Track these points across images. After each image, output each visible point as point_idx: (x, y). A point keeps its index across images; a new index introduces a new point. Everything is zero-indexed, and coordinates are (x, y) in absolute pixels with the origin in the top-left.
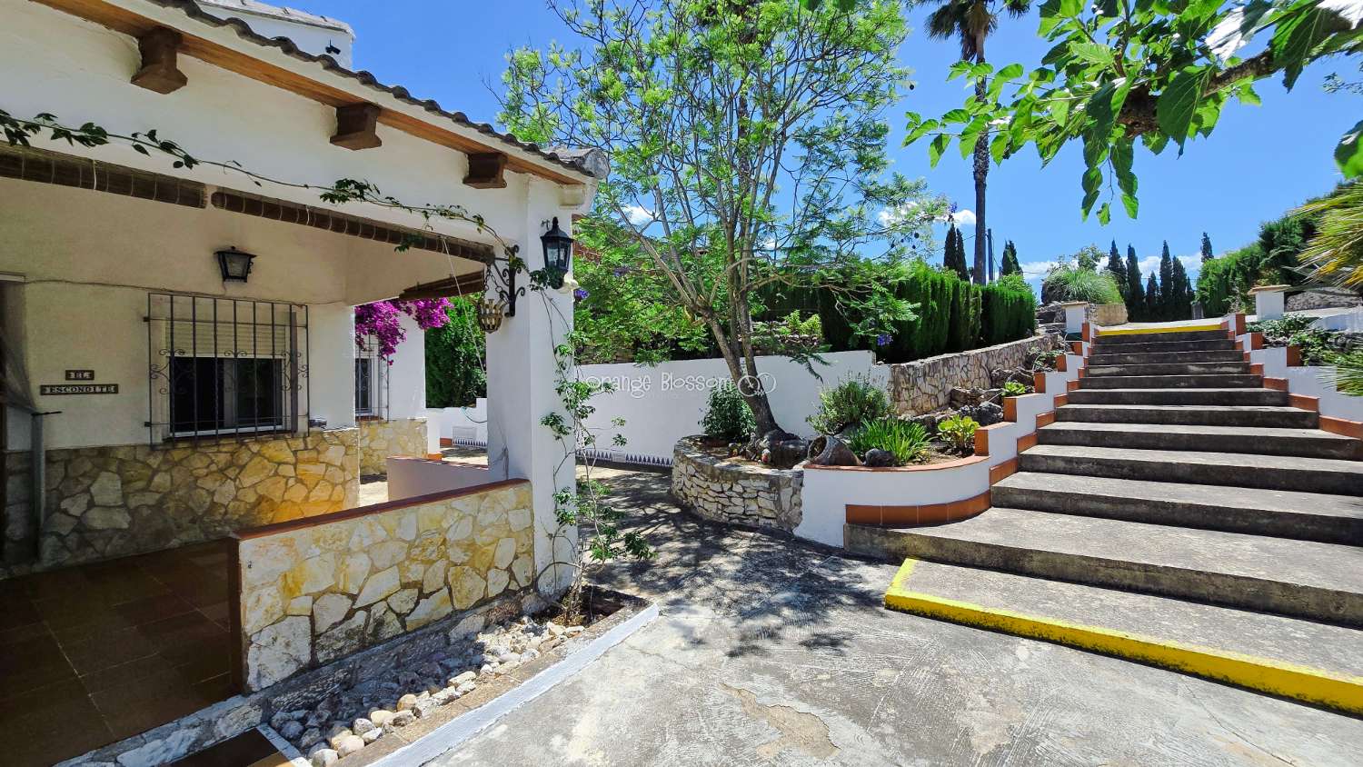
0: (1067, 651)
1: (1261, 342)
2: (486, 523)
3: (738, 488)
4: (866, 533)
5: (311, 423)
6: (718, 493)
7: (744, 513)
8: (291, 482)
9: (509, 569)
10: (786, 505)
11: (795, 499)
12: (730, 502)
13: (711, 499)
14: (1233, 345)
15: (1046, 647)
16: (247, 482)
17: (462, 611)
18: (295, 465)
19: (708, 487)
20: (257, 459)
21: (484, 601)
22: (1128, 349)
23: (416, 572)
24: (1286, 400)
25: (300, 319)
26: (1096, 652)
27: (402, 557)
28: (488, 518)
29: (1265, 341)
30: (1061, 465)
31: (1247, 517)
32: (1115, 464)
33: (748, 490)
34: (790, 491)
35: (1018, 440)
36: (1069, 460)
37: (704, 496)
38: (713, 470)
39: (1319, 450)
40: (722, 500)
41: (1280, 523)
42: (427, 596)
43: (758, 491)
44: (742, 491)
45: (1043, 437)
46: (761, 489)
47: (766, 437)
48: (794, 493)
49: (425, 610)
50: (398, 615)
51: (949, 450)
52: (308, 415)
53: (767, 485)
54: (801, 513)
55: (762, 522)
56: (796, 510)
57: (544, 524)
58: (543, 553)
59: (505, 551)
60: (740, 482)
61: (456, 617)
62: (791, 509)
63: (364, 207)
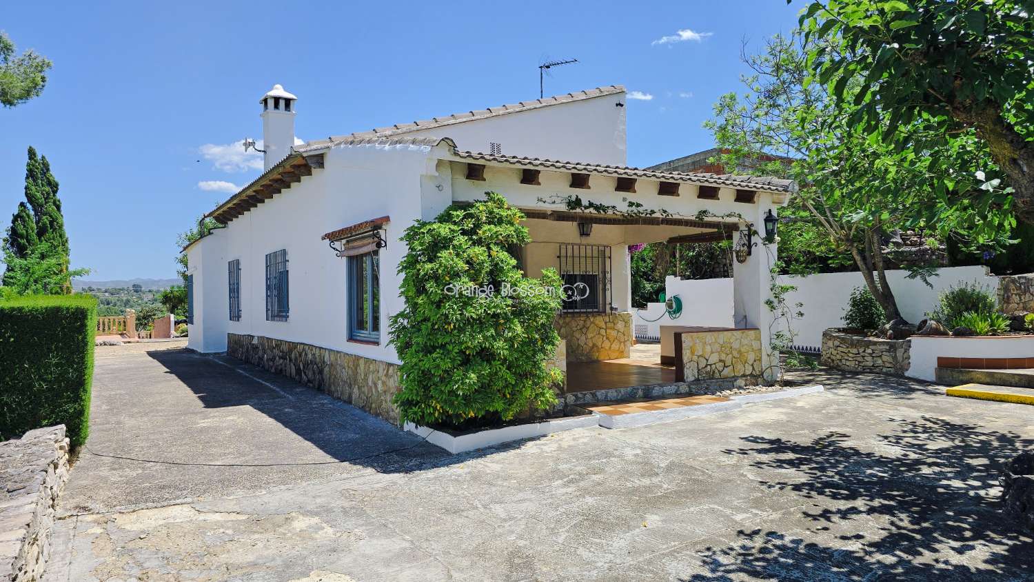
2: (744, 343)
3: (869, 351)
4: (950, 372)
5: (612, 309)
6: (856, 354)
7: (873, 366)
8: (605, 339)
9: (752, 365)
10: (900, 359)
11: (905, 355)
12: (864, 359)
13: (851, 359)
16: (590, 335)
17: (738, 377)
18: (606, 330)
19: (849, 352)
20: (592, 325)
21: (744, 376)
23: (723, 357)
25: (607, 254)
27: (719, 350)
28: (745, 342)
33: (876, 352)
34: (903, 350)
37: (846, 358)
40: (859, 359)
42: (727, 367)
43: (882, 352)
44: (871, 352)
46: (884, 350)
47: (891, 322)
48: (905, 352)
49: (727, 372)
50: (719, 371)
52: (611, 304)
53: (888, 348)
54: (909, 363)
55: (884, 370)
56: (906, 362)
57: (766, 349)
58: (765, 362)
59: (751, 357)
60: (870, 347)
61: (735, 378)
62: (903, 361)
63: (706, 219)
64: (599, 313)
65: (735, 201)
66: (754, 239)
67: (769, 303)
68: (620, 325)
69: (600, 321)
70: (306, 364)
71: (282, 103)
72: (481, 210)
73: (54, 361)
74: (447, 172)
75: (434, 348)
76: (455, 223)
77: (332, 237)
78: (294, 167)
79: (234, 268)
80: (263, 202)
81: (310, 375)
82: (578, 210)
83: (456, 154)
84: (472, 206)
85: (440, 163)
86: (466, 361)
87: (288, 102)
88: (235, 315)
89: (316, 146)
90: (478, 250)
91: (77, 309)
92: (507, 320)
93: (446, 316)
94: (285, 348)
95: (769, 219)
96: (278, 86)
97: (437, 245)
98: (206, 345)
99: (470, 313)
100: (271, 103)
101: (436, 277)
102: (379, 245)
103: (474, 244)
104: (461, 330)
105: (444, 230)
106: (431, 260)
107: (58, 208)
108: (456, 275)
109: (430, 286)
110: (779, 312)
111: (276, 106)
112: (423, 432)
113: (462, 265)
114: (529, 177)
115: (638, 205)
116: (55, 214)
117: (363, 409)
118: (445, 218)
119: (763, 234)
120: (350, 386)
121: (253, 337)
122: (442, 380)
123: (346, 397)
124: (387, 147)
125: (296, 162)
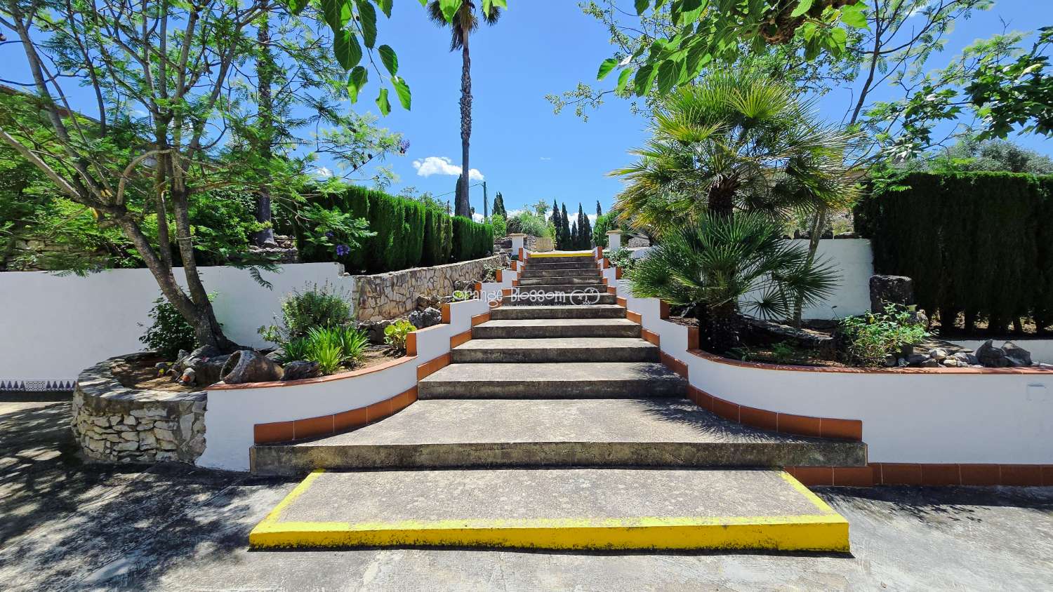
0: (416, 553)
1: (608, 265)
3: (130, 421)
4: (274, 453)
6: (106, 428)
10: (187, 434)
12: (120, 437)
13: (97, 437)
14: (597, 266)
15: (398, 555)
19: (93, 423)
22: (544, 268)
24: (615, 301)
26: (442, 547)
29: (610, 264)
30: (480, 356)
31: (578, 386)
32: (514, 352)
33: (144, 422)
34: (191, 417)
35: (451, 338)
36: (485, 352)
37: (91, 434)
38: (99, 400)
39: (623, 332)
40: (110, 437)
41: (596, 388)
43: (155, 421)
44: (135, 423)
45: (476, 334)
46: (157, 418)
47: (194, 352)
48: (196, 419)
51: (392, 352)
53: (164, 413)
55: (159, 457)
56: (199, 438)
60: (132, 413)
62: (193, 437)
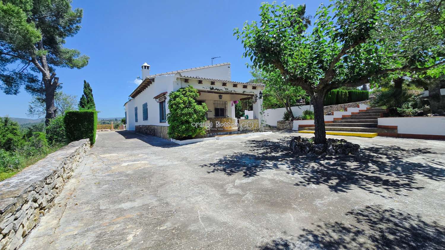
4: (301, 128)
5: (227, 116)
7: (285, 127)
9: (257, 127)
11: (292, 125)
20: (223, 121)
21: (254, 130)
25: (226, 103)
35: (334, 118)
37: (281, 126)
43: (288, 124)
47: (291, 118)
54: (293, 127)
55: (288, 129)
57: (260, 123)
58: (260, 126)
59: (256, 125)
61: (252, 130)
63: (245, 93)
64: (224, 118)
65: (253, 89)
66: (257, 98)
67: (261, 113)
68: (230, 120)
69: (225, 119)
70: (152, 130)
71: (147, 67)
72: (187, 89)
73: (86, 124)
74: (180, 81)
75: (175, 120)
76: (181, 92)
77: (156, 98)
78: (148, 82)
79: (136, 109)
80: (142, 92)
81: (152, 132)
82: (213, 90)
83: (181, 76)
84: (185, 88)
85: (177, 78)
86: (183, 123)
87: (148, 67)
88: (137, 121)
89: (152, 76)
90: (185, 98)
91: (91, 112)
92: (192, 114)
93: (177, 113)
94: (147, 127)
95: (260, 93)
96: (146, 63)
97: (176, 97)
98: (129, 129)
99: (183, 112)
100: (144, 67)
101: (175, 104)
102: (165, 99)
103: (185, 96)
104: (181, 116)
105: (178, 94)
106: (174, 100)
107: (92, 96)
108: (180, 104)
109: (174, 106)
110: (263, 115)
111: (145, 68)
112: (174, 141)
113: (181, 101)
114: (200, 82)
115: (227, 89)
116: (91, 97)
117: (163, 138)
118: (178, 91)
119: (259, 97)
120: (161, 134)
121: (140, 125)
122: (177, 127)
123: (159, 136)
124: (167, 75)
125: (148, 80)
